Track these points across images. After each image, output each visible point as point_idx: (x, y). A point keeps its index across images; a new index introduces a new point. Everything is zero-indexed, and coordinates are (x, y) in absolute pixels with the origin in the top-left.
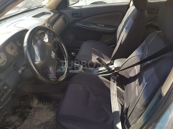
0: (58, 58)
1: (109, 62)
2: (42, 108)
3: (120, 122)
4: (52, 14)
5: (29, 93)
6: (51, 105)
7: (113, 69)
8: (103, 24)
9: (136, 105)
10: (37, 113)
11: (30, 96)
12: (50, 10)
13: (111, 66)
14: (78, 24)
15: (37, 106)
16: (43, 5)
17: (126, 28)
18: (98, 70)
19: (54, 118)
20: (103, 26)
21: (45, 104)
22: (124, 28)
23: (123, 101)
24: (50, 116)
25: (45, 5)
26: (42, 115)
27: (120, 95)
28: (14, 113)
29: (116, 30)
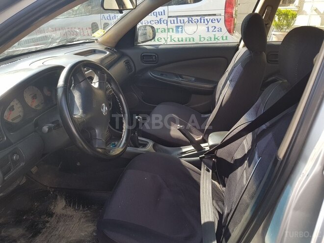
0: (111, 127)
1: (201, 138)
2: (71, 216)
3: (214, 240)
4: (108, 53)
5: (50, 187)
6: (88, 211)
7: (207, 149)
8: (193, 77)
9: (241, 198)
10: (61, 224)
11: (52, 193)
12: (106, 47)
13: (203, 145)
14: (150, 74)
15: (64, 212)
16: (94, 38)
17: (231, 81)
18: (181, 152)
19: (92, 234)
20: (193, 79)
21: (78, 210)
22: (228, 82)
23: (222, 206)
24: (86, 231)
25: (97, 40)
26: (71, 229)
27: (217, 196)
28: (18, 223)
29: (215, 87)
